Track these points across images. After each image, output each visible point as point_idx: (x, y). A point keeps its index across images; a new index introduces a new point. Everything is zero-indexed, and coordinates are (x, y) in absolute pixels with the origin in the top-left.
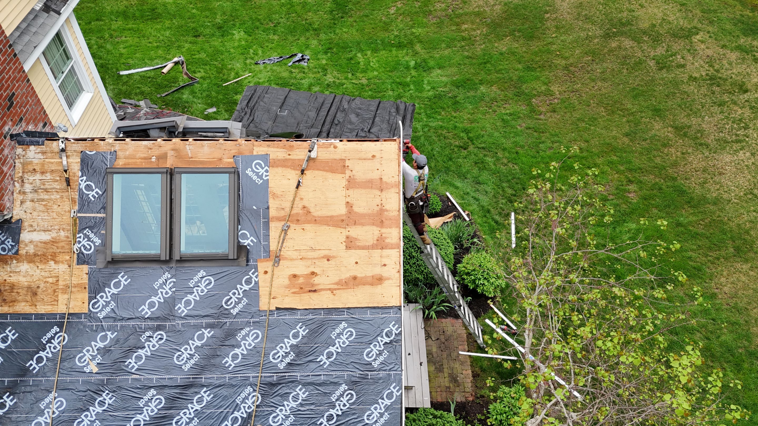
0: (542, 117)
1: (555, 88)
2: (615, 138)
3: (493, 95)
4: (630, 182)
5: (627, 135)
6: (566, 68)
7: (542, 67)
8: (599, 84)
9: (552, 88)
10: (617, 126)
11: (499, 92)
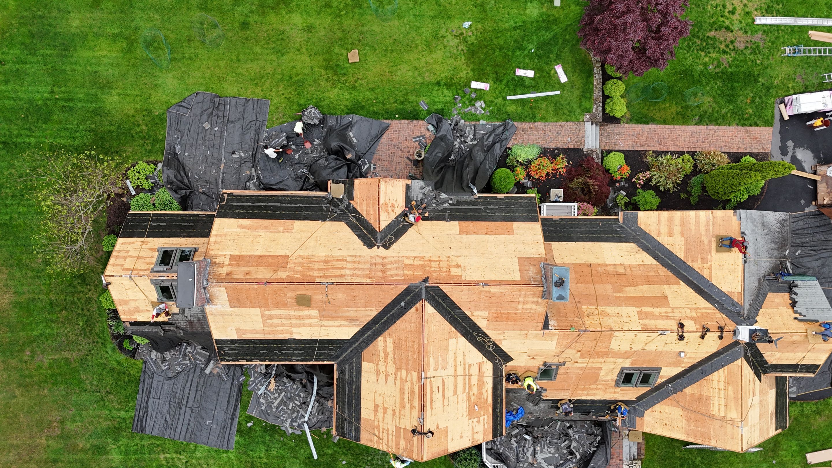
0: (58, 418)
1: (44, 441)
2: (22, 395)
3: (83, 438)
4: (26, 362)
5: (15, 397)
6: (31, 459)
7: (46, 462)
8: (15, 442)
9: (45, 442)
10: (18, 404)
11: (78, 441)
